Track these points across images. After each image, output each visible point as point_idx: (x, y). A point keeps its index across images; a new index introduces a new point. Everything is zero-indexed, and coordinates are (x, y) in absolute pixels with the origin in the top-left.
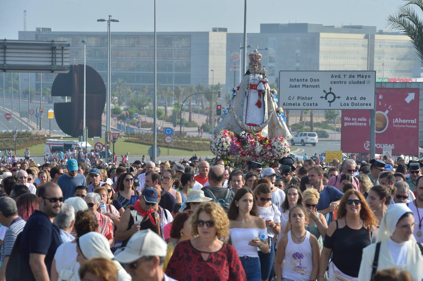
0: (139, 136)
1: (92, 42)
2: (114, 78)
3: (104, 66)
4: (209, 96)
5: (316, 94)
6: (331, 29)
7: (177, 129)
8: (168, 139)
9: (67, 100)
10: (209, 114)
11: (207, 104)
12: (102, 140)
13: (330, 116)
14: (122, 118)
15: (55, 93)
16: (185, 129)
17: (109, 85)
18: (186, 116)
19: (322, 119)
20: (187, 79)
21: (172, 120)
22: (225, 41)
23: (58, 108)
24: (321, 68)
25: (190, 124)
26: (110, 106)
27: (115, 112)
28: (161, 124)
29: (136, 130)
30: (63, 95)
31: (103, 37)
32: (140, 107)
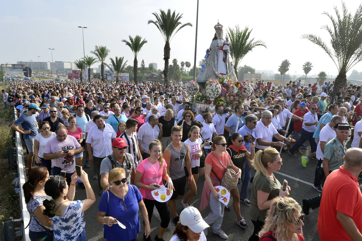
0: (38, 77)
1: (29, 63)
2: (33, 68)
3: (31, 67)
4: (48, 71)
5: (64, 72)
6: (65, 62)
7: (43, 76)
8: (42, 77)
9: (26, 72)
10: (48, 74)
11: (48, 72)
12: (32, 77)
13: (66, 74)
14: (35, 74)
15: (23, 71)
16: (45, 76)
17: (32, 69)
18: (45, 74)
19: (65, 74)
20: (44, 69)
21: (42, 74)
22: (50, 63)
23: (24, 73)
24: (65, 68)
25: (45, 75)
26: (32, 72)
27: (33, 73)
28: (41, 75)
29: (37, 76)
30: (25, 71)
31: (30, 62)
32: (37, 73)
